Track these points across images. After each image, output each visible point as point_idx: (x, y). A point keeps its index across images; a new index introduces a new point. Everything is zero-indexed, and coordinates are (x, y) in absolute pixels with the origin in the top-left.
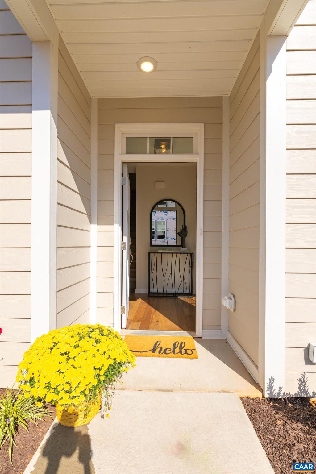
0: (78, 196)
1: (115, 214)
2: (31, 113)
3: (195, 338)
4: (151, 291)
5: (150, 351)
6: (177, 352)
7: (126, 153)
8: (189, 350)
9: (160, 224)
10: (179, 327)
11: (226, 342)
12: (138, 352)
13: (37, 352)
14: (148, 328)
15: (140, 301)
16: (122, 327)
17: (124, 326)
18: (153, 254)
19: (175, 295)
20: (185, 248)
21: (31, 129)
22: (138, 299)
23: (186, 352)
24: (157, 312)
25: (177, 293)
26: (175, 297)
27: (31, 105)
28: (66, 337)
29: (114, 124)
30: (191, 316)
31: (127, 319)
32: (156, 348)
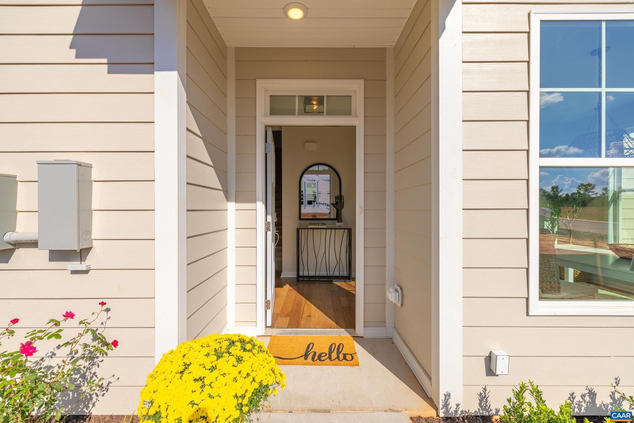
0: (212, 169)
1: (257, 189)
2: (153, 73)
3: (355, 338)
4: (301, 274)
5: (301, 357)
6: (334, 358)
7: (270, 115)
8: (348, 354)
9: (310, 186)
10: (335, 324)
11: (393, 343)
12: (287, 359)
13: (163, 376)
14: (298, 326)
15: (287, 287)
16: (267, 326)
17: (269, 324)
18: (303, 230)
19: (329, 279)
20: (341, 222)
21: (153, 93)
22: (285, 285)
23: (345, 358)
24: (308, 303)
25: (331, 277)
26: (329, 281)
27: (153, 63)
28: (199, 357)
29: (256, 79)
30: (349, 307)
31: (273, 314)
32: (308, 353)
